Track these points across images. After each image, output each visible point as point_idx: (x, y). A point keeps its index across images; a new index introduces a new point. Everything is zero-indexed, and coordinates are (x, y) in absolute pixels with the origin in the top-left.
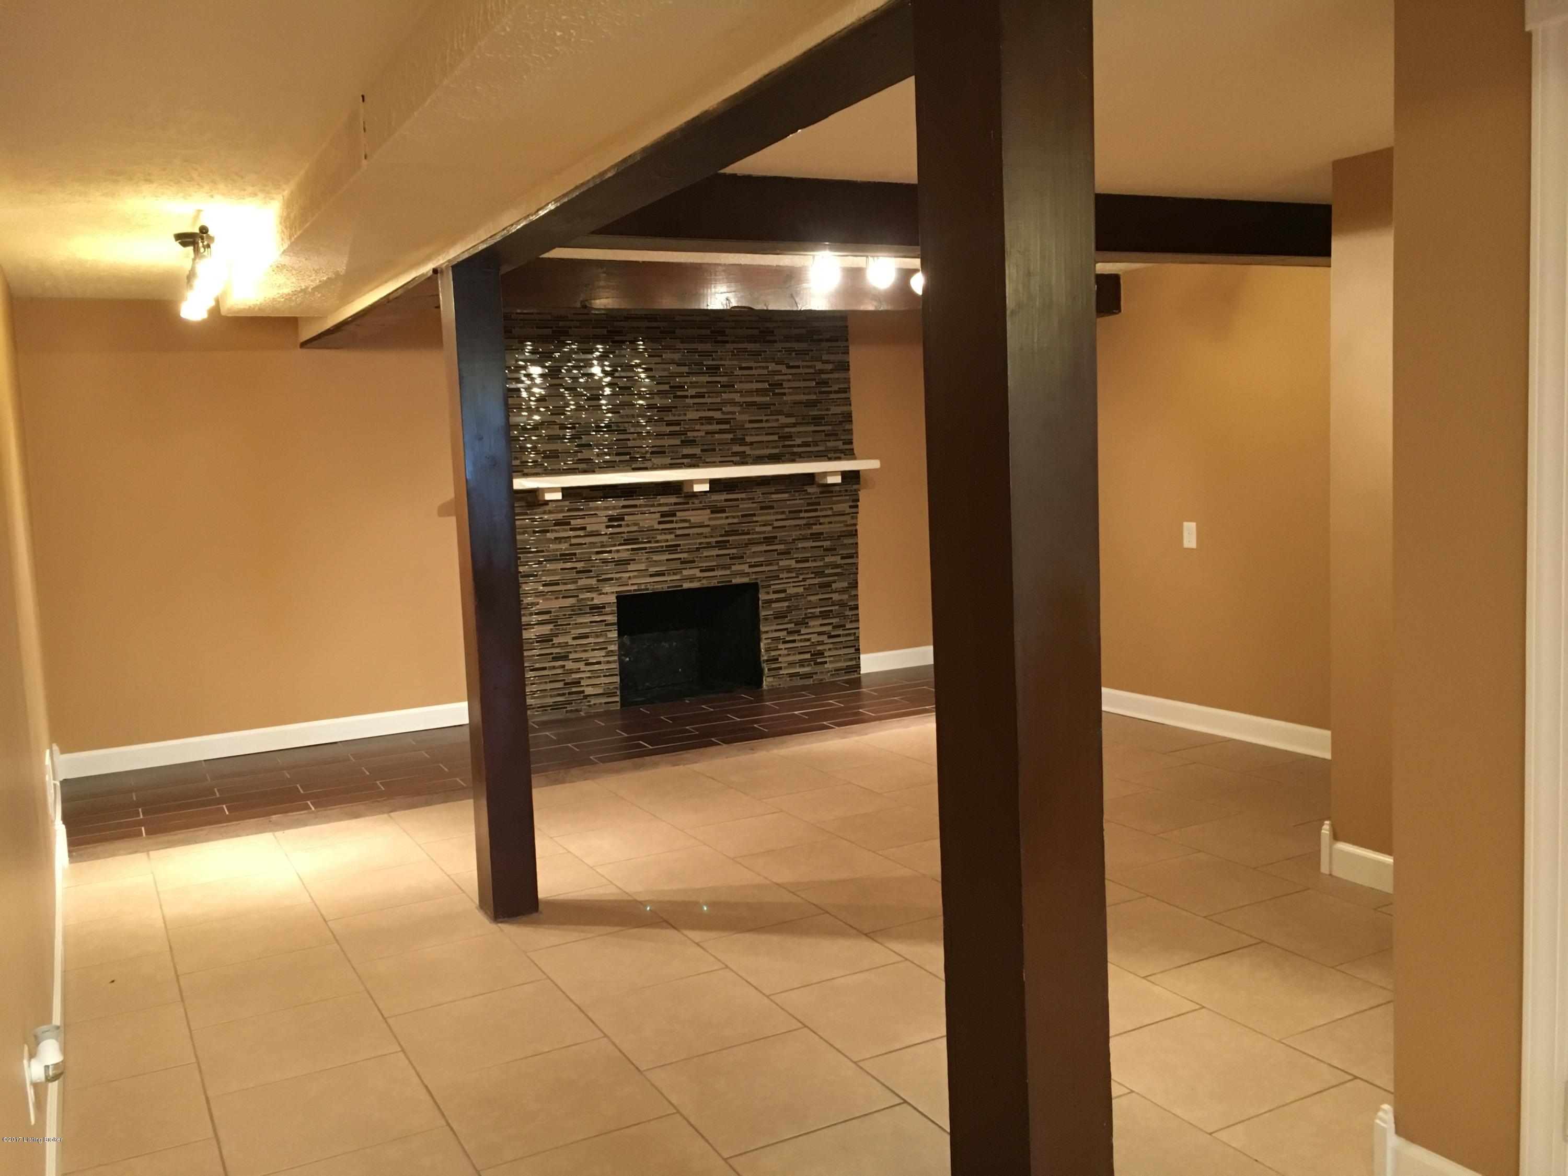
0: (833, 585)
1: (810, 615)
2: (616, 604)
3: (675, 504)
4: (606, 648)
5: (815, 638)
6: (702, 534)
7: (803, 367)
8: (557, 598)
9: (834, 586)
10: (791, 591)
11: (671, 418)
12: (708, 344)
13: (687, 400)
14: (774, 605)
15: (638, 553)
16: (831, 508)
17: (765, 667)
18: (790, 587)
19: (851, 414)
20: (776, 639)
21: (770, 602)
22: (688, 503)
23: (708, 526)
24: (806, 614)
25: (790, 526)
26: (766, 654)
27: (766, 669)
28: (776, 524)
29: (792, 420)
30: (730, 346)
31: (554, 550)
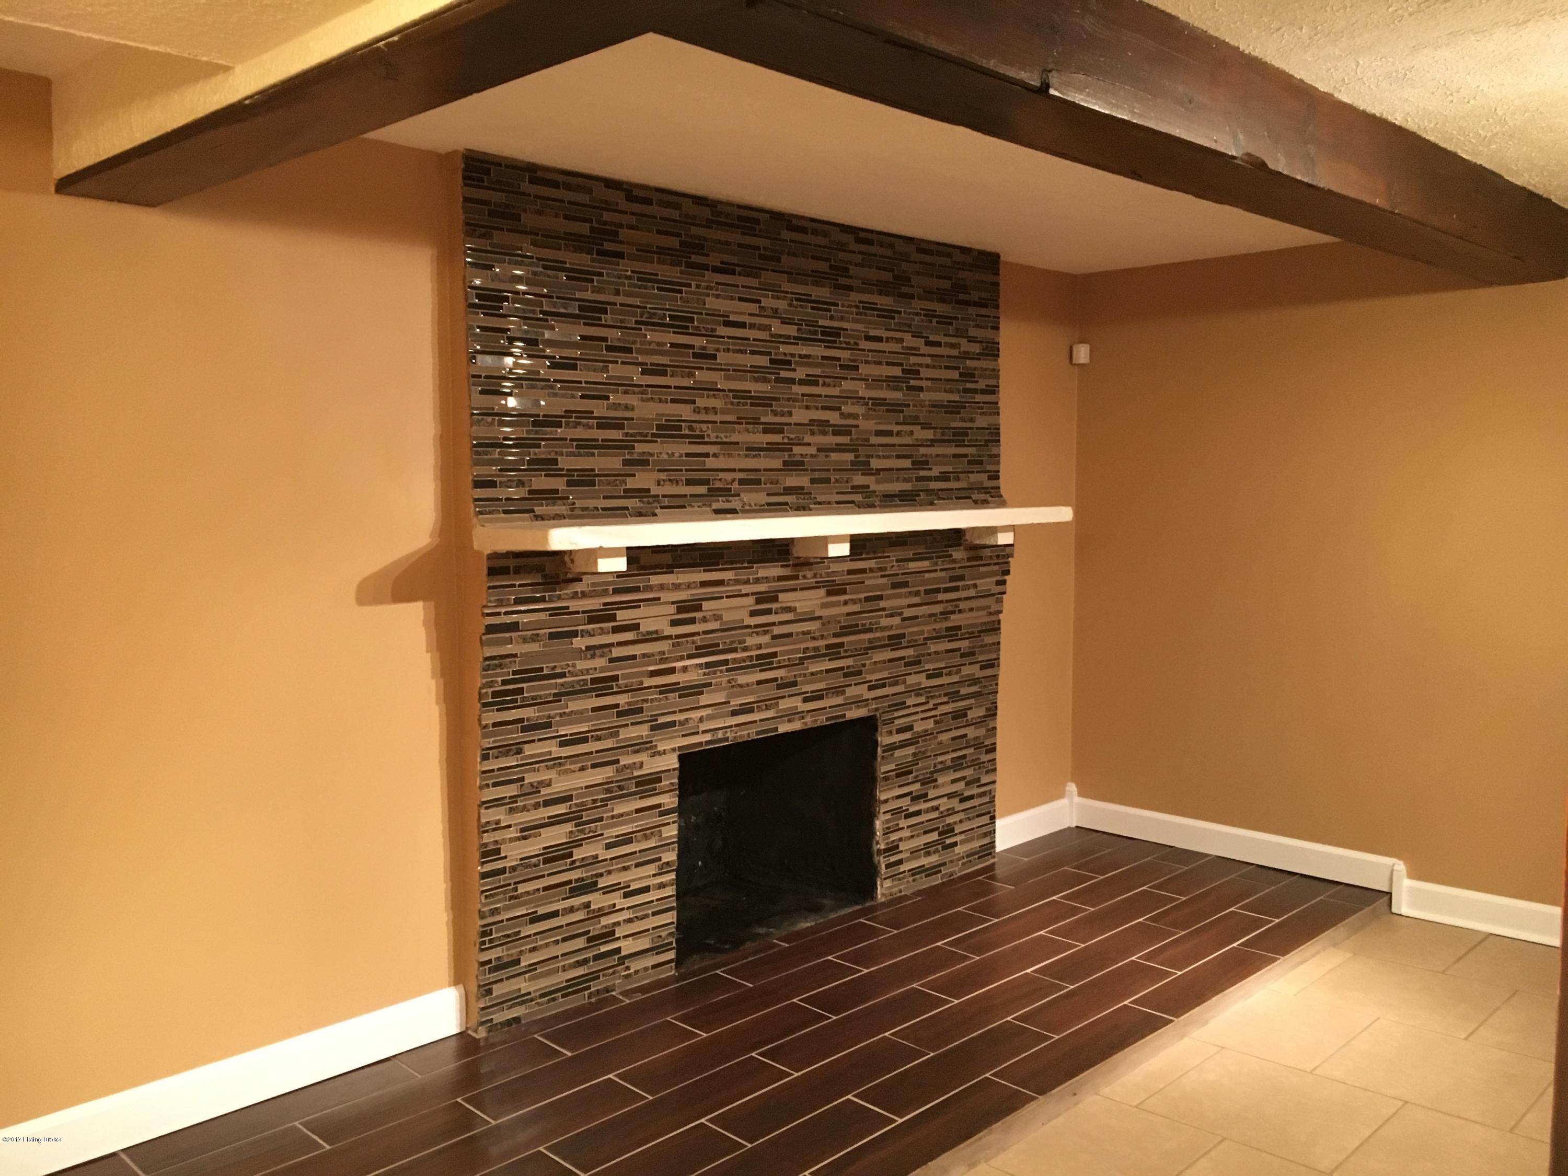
0: (969, 712)
1: (939, 766)
2: (677, 772)
3: (781, 578)
4: (659, 859)
5: (944, 804)
6: (809, 632)
7: (947, 344)
8: (582, 769)
9: (971, 714)
10: (918, 727)
11: (770, 419)
12: (824, 289)
13: (793, 387)
14: (898, 753)
15: (715, 673)
16: (975, 586)
17: (882, 862)
18: (917, 720)
19: (999, 429)
20: (896, 812)
21: (892, 748)
22: (796, 577)
23: (820, 618)
24: (935, 766)
25: (923, 616)
26: (884, 840)
27: (883, 866)
28: (908, 613)
29: (929, 434)
30: (855, 297)
31: (582, 672)
